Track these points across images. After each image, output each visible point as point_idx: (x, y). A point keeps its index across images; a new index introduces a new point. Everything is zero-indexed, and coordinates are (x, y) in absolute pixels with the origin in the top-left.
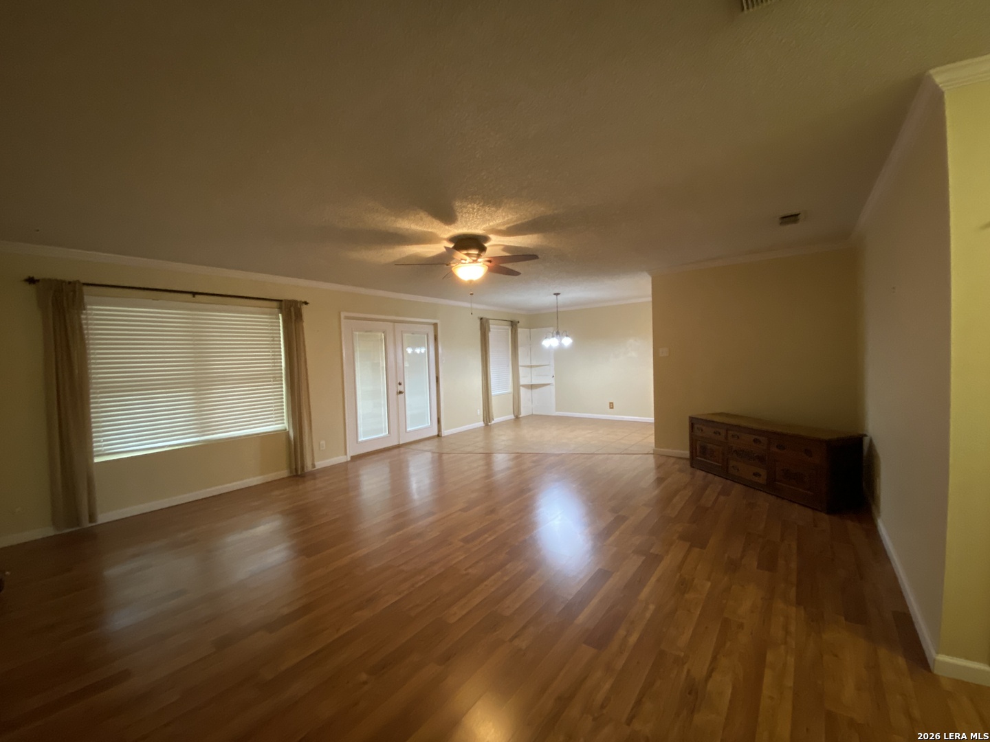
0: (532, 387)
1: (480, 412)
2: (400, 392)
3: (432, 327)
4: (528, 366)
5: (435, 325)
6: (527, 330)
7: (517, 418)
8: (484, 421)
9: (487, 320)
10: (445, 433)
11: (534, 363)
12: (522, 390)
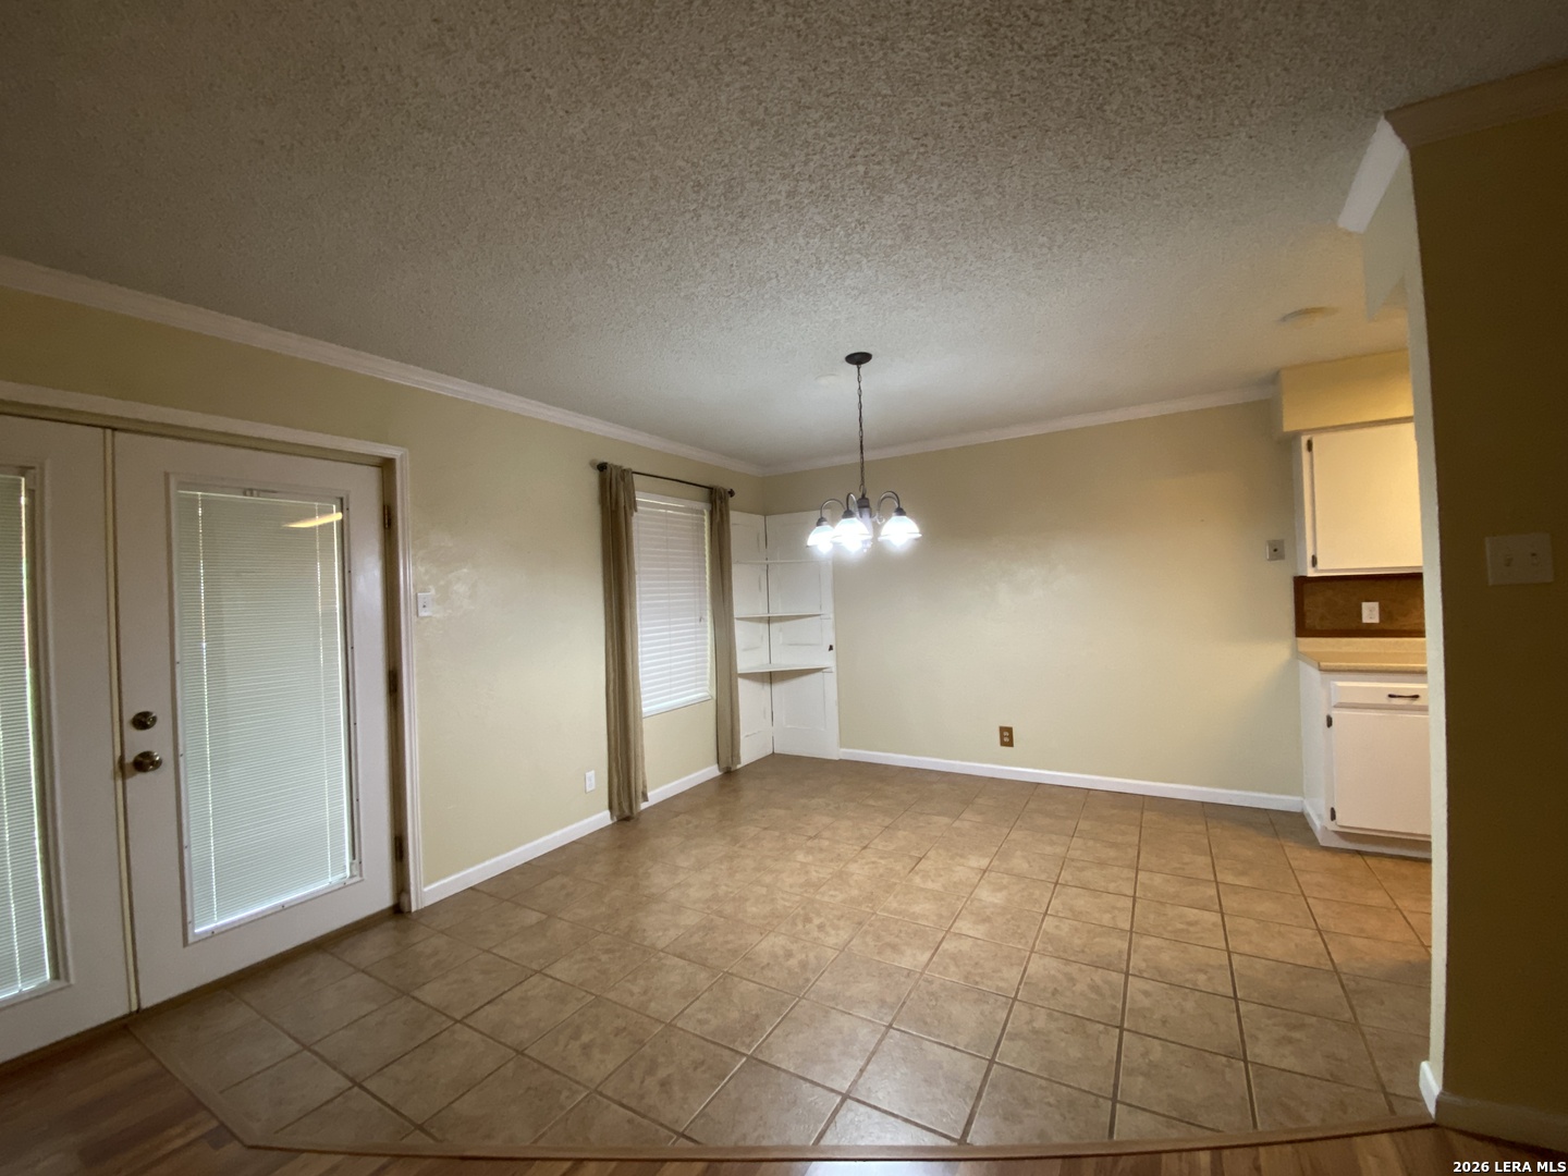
0: (771, 678)
1: (596, 779)
2: (145, 763)
3: (371, 476)
4: (760, 620)
5: (386, 466)
6: (759, 519)
7: (729, 773)
8: (611, 808)
9: (625, 475)
10: (427, 891)
11: (776, 612)
12: (744, 687)
